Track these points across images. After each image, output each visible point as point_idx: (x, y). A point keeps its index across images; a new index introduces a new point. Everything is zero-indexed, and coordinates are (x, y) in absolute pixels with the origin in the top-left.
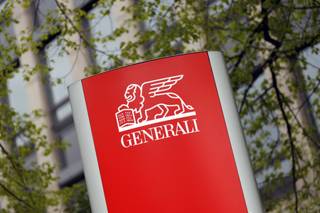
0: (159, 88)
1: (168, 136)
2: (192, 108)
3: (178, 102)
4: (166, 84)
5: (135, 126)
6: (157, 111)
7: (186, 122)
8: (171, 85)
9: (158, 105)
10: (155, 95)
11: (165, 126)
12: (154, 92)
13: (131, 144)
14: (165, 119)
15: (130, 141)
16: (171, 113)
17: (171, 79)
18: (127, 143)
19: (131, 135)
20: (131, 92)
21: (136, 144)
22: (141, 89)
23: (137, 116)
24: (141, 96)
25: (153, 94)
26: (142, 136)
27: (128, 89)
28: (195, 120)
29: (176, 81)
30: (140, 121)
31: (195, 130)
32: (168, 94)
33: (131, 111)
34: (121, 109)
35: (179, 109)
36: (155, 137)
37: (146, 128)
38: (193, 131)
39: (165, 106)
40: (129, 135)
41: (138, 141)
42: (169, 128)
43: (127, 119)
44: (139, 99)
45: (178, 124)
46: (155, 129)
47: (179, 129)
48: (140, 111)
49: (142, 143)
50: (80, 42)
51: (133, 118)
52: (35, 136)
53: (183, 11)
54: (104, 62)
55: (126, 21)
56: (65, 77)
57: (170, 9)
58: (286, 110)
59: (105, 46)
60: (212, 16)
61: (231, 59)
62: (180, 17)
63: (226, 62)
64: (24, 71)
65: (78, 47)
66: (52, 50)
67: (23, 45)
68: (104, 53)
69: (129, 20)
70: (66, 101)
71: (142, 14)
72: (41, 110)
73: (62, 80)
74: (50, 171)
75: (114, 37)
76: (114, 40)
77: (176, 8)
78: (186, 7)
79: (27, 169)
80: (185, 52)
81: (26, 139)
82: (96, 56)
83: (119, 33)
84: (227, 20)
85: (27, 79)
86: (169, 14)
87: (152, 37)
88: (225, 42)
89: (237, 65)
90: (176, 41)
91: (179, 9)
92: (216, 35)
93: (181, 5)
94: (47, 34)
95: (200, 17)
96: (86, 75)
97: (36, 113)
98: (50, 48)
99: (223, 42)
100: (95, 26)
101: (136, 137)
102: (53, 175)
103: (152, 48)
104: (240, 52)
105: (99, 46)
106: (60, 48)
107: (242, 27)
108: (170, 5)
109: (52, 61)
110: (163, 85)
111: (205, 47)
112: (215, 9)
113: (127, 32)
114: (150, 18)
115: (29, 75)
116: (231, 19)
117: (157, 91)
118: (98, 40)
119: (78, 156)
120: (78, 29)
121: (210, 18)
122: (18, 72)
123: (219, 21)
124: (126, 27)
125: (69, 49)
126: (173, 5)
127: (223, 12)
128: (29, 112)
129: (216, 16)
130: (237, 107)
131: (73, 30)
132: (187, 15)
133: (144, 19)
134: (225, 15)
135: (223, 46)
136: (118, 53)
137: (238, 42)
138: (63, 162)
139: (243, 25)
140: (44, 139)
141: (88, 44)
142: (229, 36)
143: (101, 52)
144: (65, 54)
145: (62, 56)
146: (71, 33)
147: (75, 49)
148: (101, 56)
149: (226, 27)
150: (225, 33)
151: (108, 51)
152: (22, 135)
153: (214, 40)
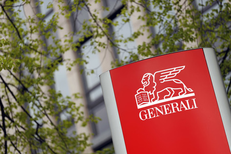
0: (167, 76)
1: (174, 112)
2: (192, 91)
3: (181, 86)
4: (172, 73)
5: (149, 104)
6: (166, 93)
7: (187, 101)
8: (176, 74)
9: (166, 89)
10: (164, 81)
11: (172, 104)
12: (164, 79)
13: (146, 118)
14: (171, 99)
15: (146, 115)
16: (176, 95)
17: (176, 69)
18: (143, 117)
19: (147, 111)
20: (146, 79)
21: (150, 117)
22: (154, 76)
23: (151, 97)
24: (154, 82)
25: (163, 81)
26: (155, 112)
27: (144, 77)
28: (194, 100)
29: (180, 70)
30: (154, 100)
31: (194, 107)
32: (173, 80)
33: (146, 93)
34: (139, 92)
35: (182, 91)
36: (164, 112)
37: (158, 105)
38: (193, 108)
39: (172, 89)
40: (145, 111)
41: (152, 116)
42: (175, 105)
43: (144, 99)
44: (152, 84)
45: (182, 103)
46: (165, 106)
47: (182, 106)
48: (153, 93)
49: (155, 116)
50: (108, 42)
51: (148, 98)
52: (75, 113)
53: (184, 18)
54: (124, 57)
55: (141, 27)
56: (96, 69)
57: (173, 18)
59: (126, 45)
60: (205, 22)
61: (219, 54)
62: (181, 23)
63: (217, 56)
64: (67, 64)
65: (106, 47)
66: (87, 49)
67: (66, 45)
68: (125, 50)
69: (144, 26)
70: (98, 85)
71: (153, 21)
72: (79, 94)
73: (95, 71)
74: (86, 138)
75: (133, 38)
76: (133, 41)
77: (178, 17)
78: (186, 16)
79: (69, 137)
80: (185, 49)
81: (68, 115)
82: (119, 53)
83: (136, 35)
84: (216, 24)
85: (69, 69)
86: (173, 21)
87: (162, 38)
88: (216, 41)
89: (224, 58)
90: (179, 41)
91: (181, 17)
92: (208, 36)
93: (182, 15)
94: (83, 37)
95: (196, 23)
96: (112, 67)
97: (76, 96)
98: (86, 48)
99: (213, 42)
100: (118, 31)
101: (151, 112)
102: (88, 142)
103: (161, 46)
104: (226, 49)
105: (122, 45)
106: (93, 47)
107: (228, 30)
108: (174, 15)
109: (88, 57)
110: (170, 74)
111: (200, 45)
112: (208, 16)
113: (143, 34)
114: (159, 24)
115: (70, 67)
116: (219, 24)
117: (166, 78)
118: (121, 41)
119: (108, 127)
120: (106, 33)
121: (204, 23)
122: (62, 64)
123: (210, 26)
124: (141, 31)
125: (100, 48)
126: (177, 14)
127: (213, 19)
128: (70, 95)
129: (208, 22)
130: (225, 89)
131: (102, 34)
132: (187, 21)
133: (155, 25)
134: (215, 21)
135: (214, 44)
136: (136, 52)
137: (225, 41)
138: (95, 132)
139: (228, 28)
140: (82, 115)
141: (113, 44)
142: (218, 37)
143: (123, 50)
144: (97, 52)
145: (95, 53)
146: (101, 36)
147: (104, 47)
148: (123, 53)
149: (216, 30)
150: (215, 35)
151: (128, 49)
152: (65, 112)
153: (206, 40)
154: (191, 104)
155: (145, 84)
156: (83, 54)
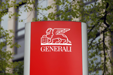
0: (60, 32)
1: (59, 51)
2: (71, 42)
3: (66, 39)
4: (63, 31)
5: (47, 44)
6: (57, 40)
7: (67, 47)
8: (65, 32)
9: (58, 38)
10: (58, 34)
11: (59, 47)
12: (58, 33)
13: (44, 51)
14: (59, 44)
15: (44, 49)
17: (65, 30)
19: (45, 47)
20: (49, 31)
21: (46, 51)
22: (53, 30)
23: (49, 40)
24: (52, 33)
25: (57, 34)
26: (49, 49)
27: (48, 30)
28: (71, 47)
29: (67, 31)
30: (50, 43)
31: (70, 51)
32: (63, 35)
33: (47, 38)
34: (43, 36)
35: (66, 42)
36: (54, 50)
37: (51, 46)
38: (69, 51)
39: (61, 39)
40: (44, 47)
42: (60, 48)
43: (45, 41)
44: (51, 34)
45: (64, 47)
46: (55, 47)
47: (64, 49)
48: (51, 39)
49: (48, 51)
50: (34, 7)
51: (47, 41)
52: (8, 40)
53: (75, 5)
54: (40, 17)
55: (53, 4)
56: (24, 20)
57: (70, 3)
58: (106, 51)
59: (42, 11)
60: (86, 9)
61: (89, 27)
62: (73, 7)
63: (88, 28)
64: (9, 14)
67: (11, 4)
68: (41, 14)
69: (54, 4)
70: (24, 29)
71: (60, 2)
72: (12, 30)
73: (23, 21)
74: (11, 54)
75: (47, 9)
76: (47, 10)
77: (73, 3)
78: (77, 4)
79: (2, 51)
80: (73, 21)
81: (5, 40)
82: (38, 15)
83: (49, 8)
84: (91, 12)
85: (10, 17)
86: (69, 5)
87: (62, 12)
88: (89, 21)
89: (91, 30)
90: (70, 16)
91: (74, 4)
92: (86, 17)
93: (75, 3)
94: (21, 2)
95: (81, 9)
96: (33, 21)
97: (11, 31)
98: (21, 8)
99: (88, 20)
100: (40, 3)
101: (47, 48)
102: (11, 56)
103: (60, 16)
104: (93, 26)
105: (40, 11)
106: (25, 8)
107: (96, 16)
108: (71, 2)
109: (21, 12)
110: (62, 31)
111: (81, 21)
112: (88, 7)
113: (52, 8)
114: (62, 5)
115: (11, 16)
116: (93, 12)
117: (59, 33)
118: (41, 9)
119: (23, 51)
120: (34, 3)
121: (85, 10)
122: (7, 14)
123: (88, 12)
124: (52, 6)
125: (29, 10)
126: (72, 2)
127: (90, 9)
128: (8, 30)
129: (87, 10)
130: (88, 46)
131: (32, 3)
132: (76, 7)
133: (60, 5)
134: (91, 10)
135: (87, 22)
136: (47, 16)
137: (93, 22)
138: (16, 52)
139: (97, 15)
140: (11, 42)
141: (36, 9)
142: (90, 19)
143: (40, 13)
144: (26, 11)
145: (25, 12)
146: (31, 4)
147: (31, 10)
148: (40, 15)
149: (90, 15)
150: (89, 17)
151: (43, 14)
152: (3, 38)
153: (84, 19)
154: (69, 49)
155: (48, 34)
156: (19, 11)
